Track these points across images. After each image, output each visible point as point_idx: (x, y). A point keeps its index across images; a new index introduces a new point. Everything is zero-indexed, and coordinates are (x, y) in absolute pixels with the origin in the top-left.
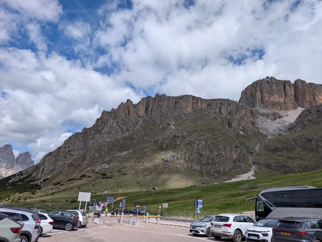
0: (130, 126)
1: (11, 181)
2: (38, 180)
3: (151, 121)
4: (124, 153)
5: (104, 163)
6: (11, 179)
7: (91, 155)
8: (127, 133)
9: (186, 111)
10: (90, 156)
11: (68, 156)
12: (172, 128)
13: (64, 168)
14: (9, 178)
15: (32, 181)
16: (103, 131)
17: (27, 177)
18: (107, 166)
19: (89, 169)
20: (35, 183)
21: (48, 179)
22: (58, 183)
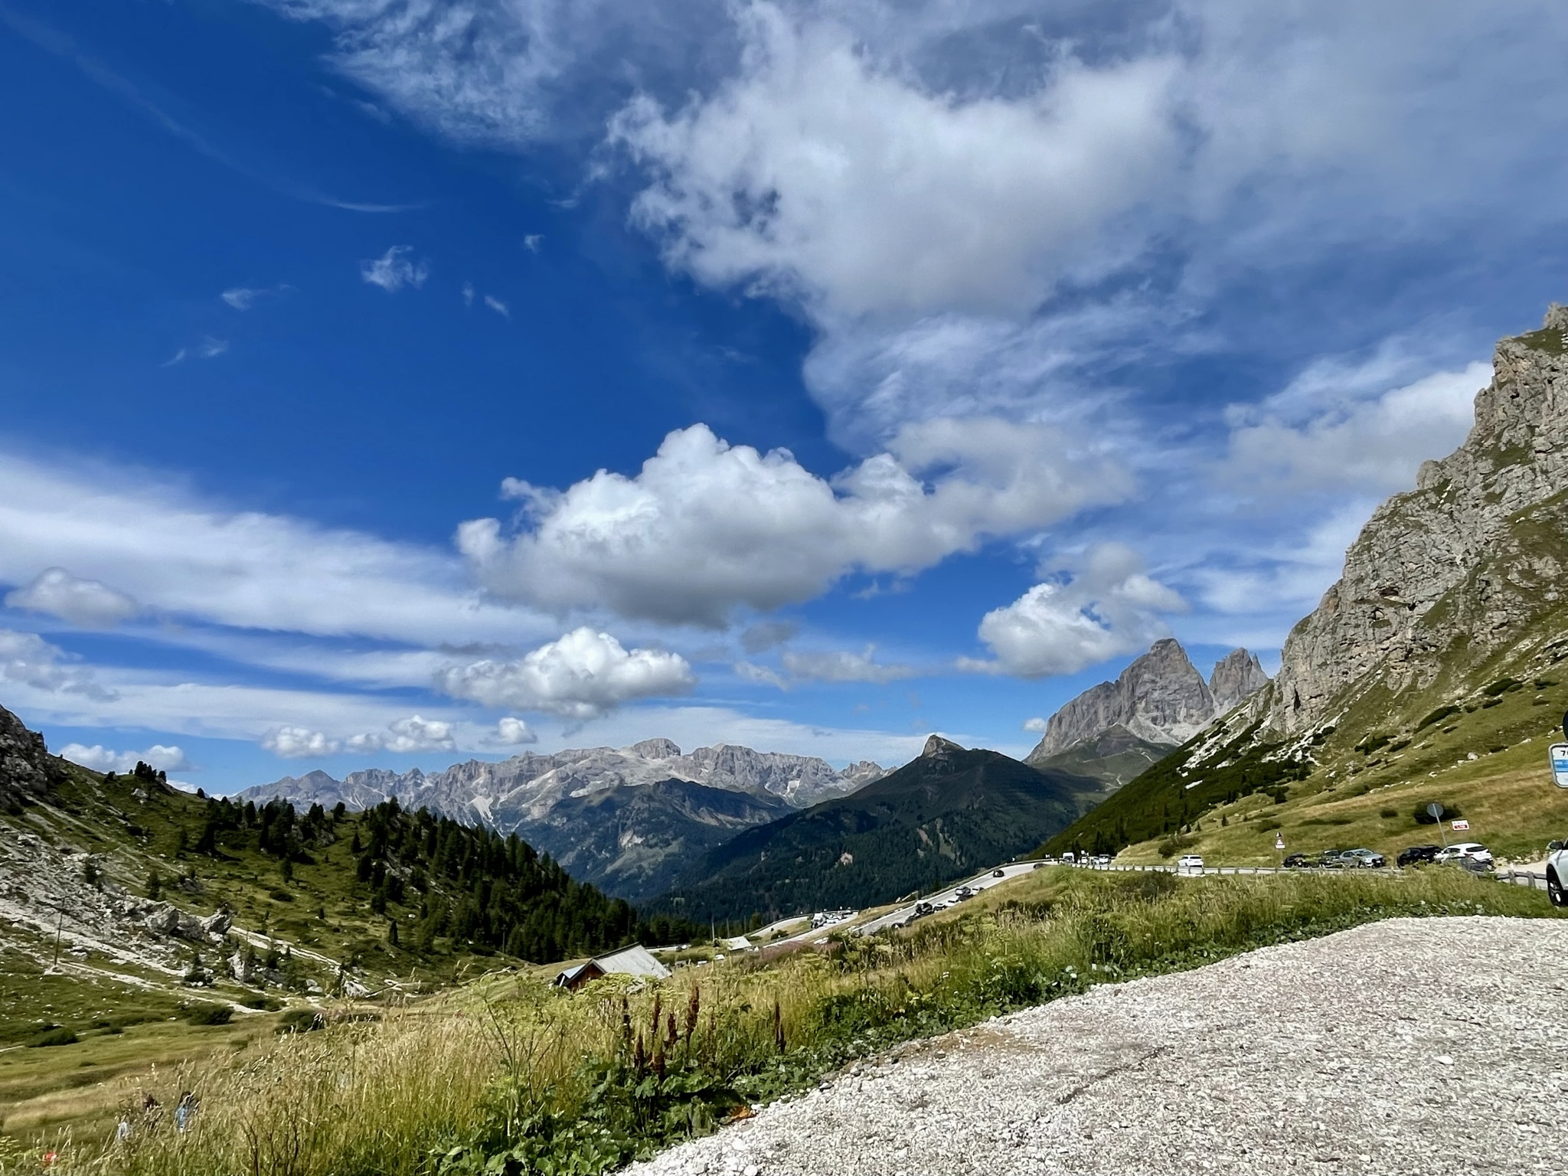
1: (1193, 762)
2: (1292, 741)
6: (1191, 754)
11: (1389, 613)
13: (1386, 669)
14: (1184, 752)
15: (1264, 749)
17: (1246, 737)
20: (1282, 754)
22: (1380, 741)
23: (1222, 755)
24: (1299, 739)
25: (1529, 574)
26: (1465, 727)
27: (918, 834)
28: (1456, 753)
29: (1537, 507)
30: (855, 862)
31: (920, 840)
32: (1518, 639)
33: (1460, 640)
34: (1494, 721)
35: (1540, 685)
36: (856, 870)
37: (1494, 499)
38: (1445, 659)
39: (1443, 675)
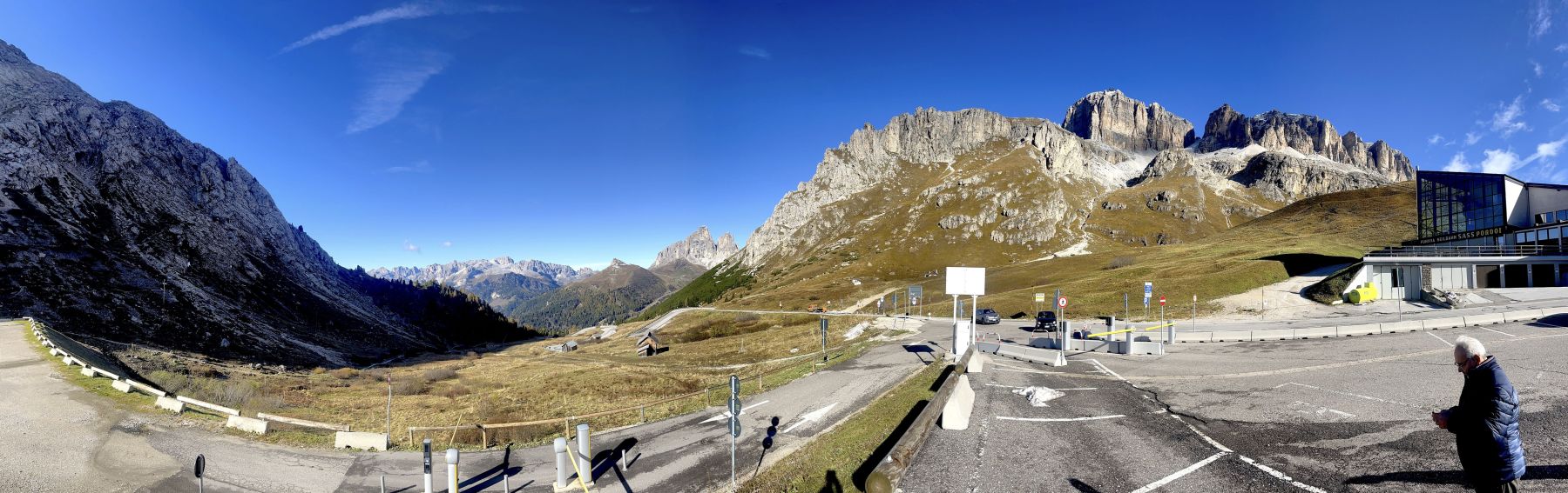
0: (876, 172)
1: (717, 274)
2: (751, 269)
3: (911, 161)
4: (871, 219)
5: (842, 236)
6: (717, 271)
7: (819, 226)
8: (872, 185)
9: (973, 138)
10: (818, 228)
11: (783, 230)
12: (949, 171)
13: (781, 249)
14: (714, 270)
15: (742, 271)
16: (831, 185)
17: (736, 266)
18: (847, 242)
19: (819, 247)
20: (748, 274)
21: (762, 267)
22: (779, 272)
23: (728, 271)
24: (752, 269)
25: (823, 226)
26: (803, 271)
28: (800, 278)
29: (827, 205)
32: (817, 245)
33: (803, 242)
34: (810, 269)
35: (822, 260)
37: (817, 199)
38: (798, 247)
39: (797, 253)
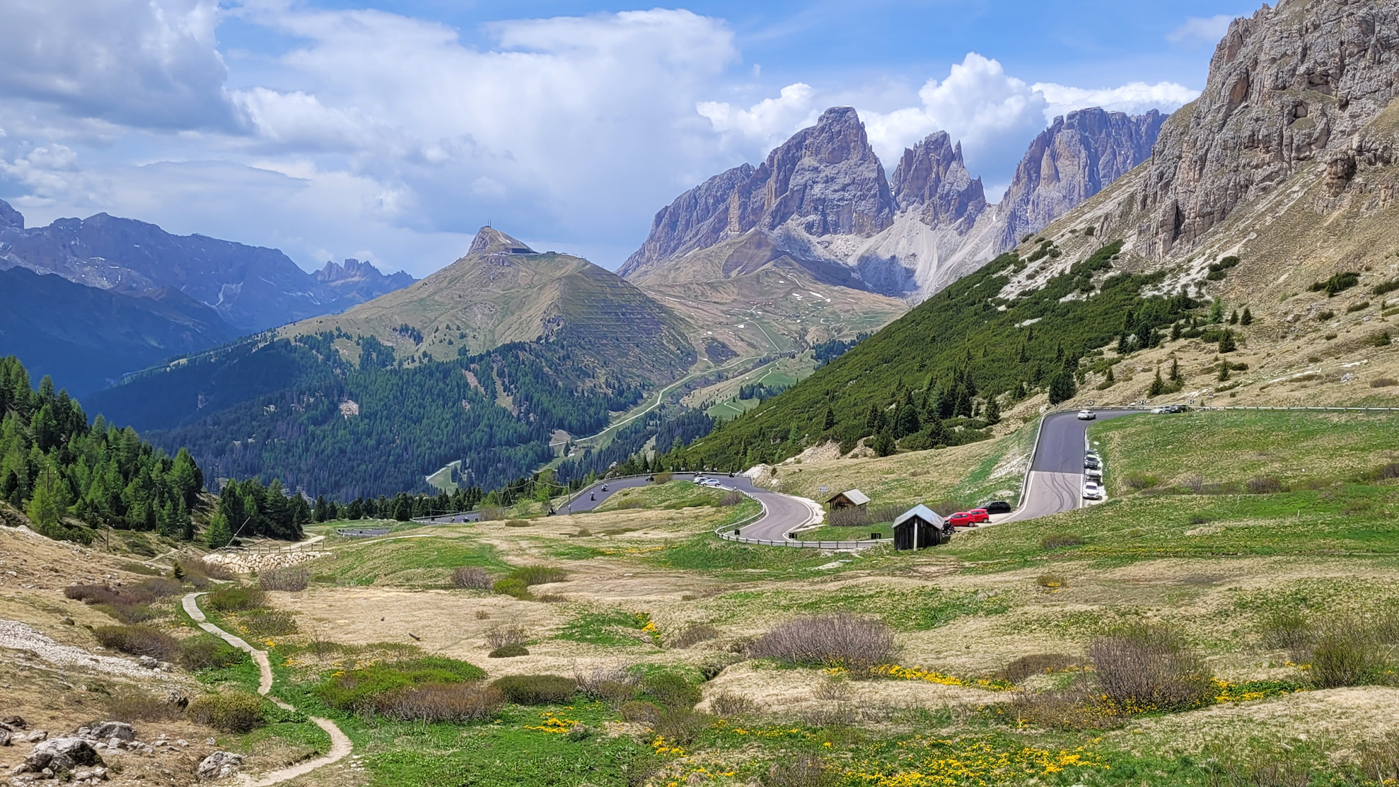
1: (1011, 293)
17: (1100, 264)
20: (1170, 289)
21: (1232, 261)
23: (1066, 285)
24: (1184, 270)
27: (463, 377)
30: (363, 416)
31: (467, 385)
36: (362, 426)
